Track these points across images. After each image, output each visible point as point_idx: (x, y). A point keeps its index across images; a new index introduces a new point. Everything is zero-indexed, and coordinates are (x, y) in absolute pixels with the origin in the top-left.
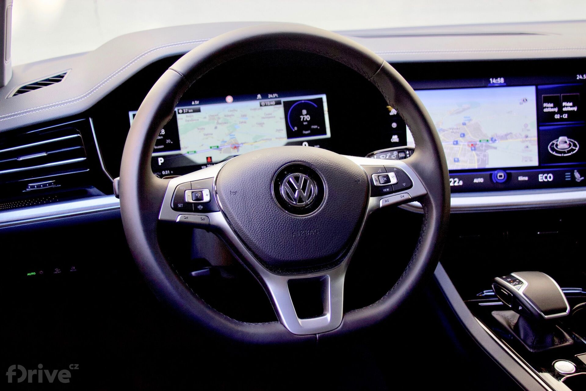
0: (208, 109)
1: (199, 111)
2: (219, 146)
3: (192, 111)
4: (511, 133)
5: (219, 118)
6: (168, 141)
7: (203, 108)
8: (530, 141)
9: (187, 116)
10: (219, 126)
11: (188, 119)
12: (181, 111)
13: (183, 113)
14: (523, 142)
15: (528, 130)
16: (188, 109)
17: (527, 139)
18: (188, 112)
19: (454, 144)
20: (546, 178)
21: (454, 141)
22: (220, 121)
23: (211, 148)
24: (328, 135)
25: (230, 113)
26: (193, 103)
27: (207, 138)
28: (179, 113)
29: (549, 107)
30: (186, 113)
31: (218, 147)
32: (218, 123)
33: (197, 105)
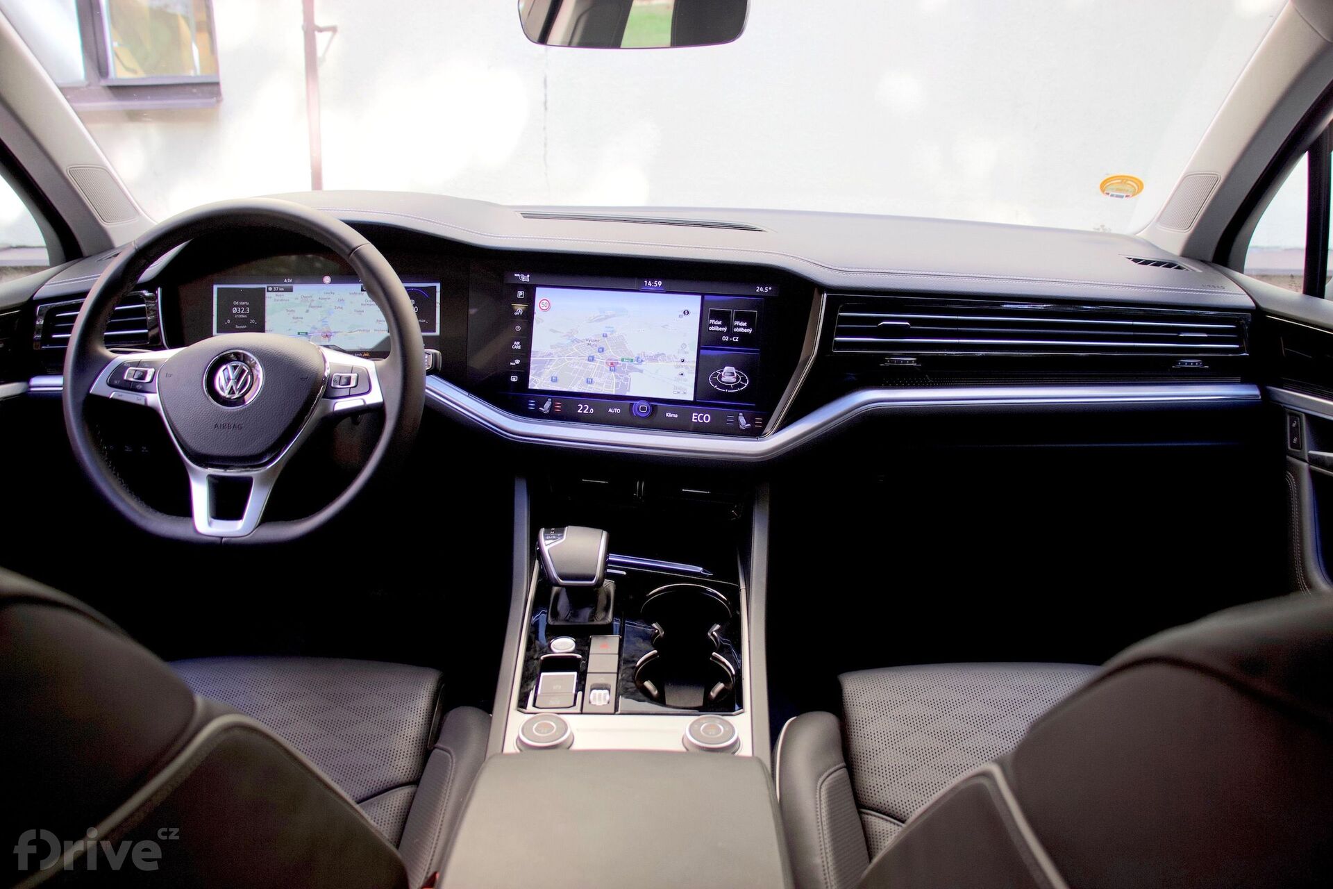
0: (301, 290)
1: (290, 290)
2: (309, 332)
3: (283, 289)
4: (663, 354)
5: (313, 300)
6: (252, 321)
7: (296, 287)
8: (687, 367)
9: (276, 295)
10: (311, 309)
11: (278, 298)
12: (270, 289)
13: (272, 291)
14: (678, 367)
15: (686, 353)
16: (279, 287)
17: (683, 364)
18: (279, 291)
19: (589, 360)
20: (702, 418)
21: (590, 356)
22: (313, 305)
23: (299, 333)
24: (438, 332)
25: (326, 296)
26: (285, 281)
27: (296, 322)
28: (268, 291)
29: (716, 326)
30: (276, 291)
31: (307, 333)
32: (310, 306)
33: (290, 283)
